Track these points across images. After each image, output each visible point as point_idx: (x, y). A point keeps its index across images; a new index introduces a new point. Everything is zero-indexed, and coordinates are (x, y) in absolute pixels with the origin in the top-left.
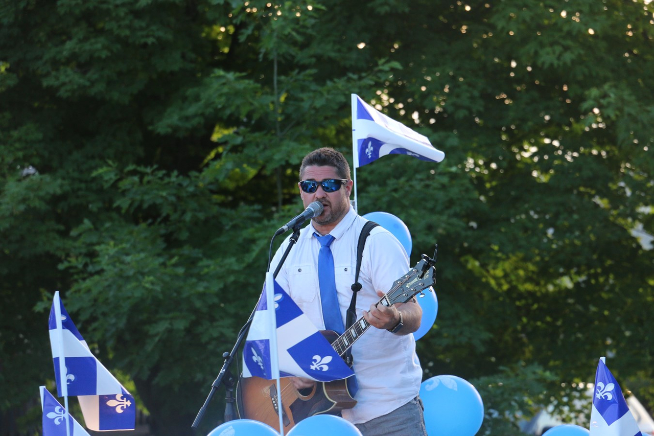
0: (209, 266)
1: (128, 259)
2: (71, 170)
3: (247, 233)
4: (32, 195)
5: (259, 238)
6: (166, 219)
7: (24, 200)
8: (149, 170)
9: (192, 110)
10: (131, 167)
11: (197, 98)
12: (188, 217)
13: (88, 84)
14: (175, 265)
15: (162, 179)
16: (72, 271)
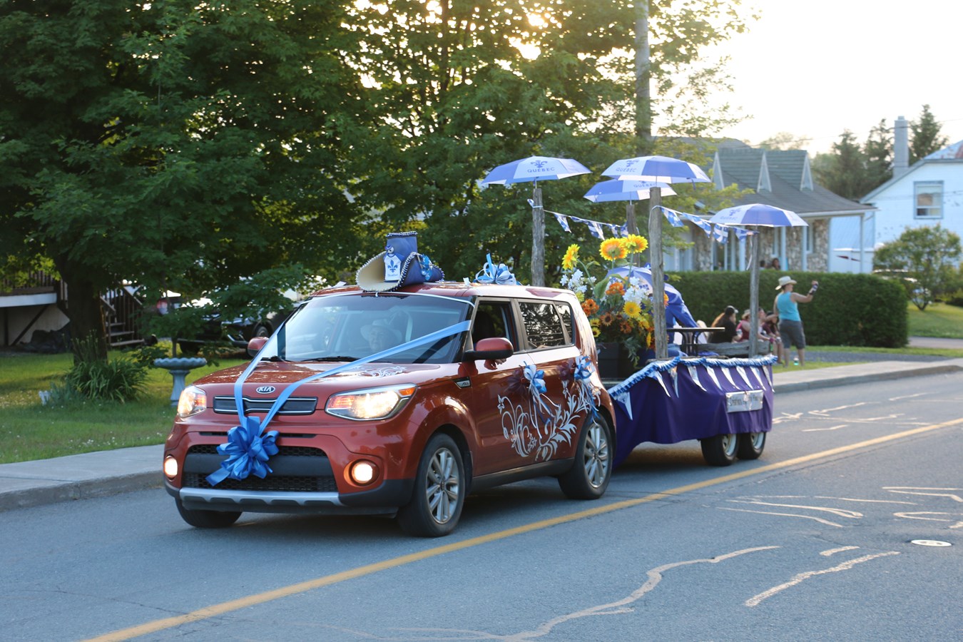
0: (118, 199)
1: (74, 192)
2: (30, 139)
3: (141, 182)
4: (10, 152)
5: (147, 186)
6: (93, 171)
7: (5, 155)
8: (83, 143)
9: (104, 109)
10: (74, 140)
11: (107, 104)
12: (106, 170)
13: (43, 91)
14: (100, 198)
15: (91, 148)
16: (38, 196)
